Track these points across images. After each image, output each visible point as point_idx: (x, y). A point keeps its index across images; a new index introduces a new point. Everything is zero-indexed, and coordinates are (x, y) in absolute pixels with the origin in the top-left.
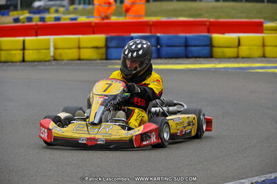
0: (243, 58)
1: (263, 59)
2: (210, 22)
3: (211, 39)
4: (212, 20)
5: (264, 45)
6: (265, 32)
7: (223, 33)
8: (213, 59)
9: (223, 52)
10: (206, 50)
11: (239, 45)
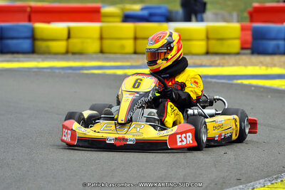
0: (74, 54)
1: (100, 55)
2: (31, 7)
3: (33, 30)
4: (33, 4)
5: (101, 38)
6: (103, 19)
7: (48, 22)
8: (35, 56)
9: (48, 47)
10: (26, 44)
11: (69, 37)
